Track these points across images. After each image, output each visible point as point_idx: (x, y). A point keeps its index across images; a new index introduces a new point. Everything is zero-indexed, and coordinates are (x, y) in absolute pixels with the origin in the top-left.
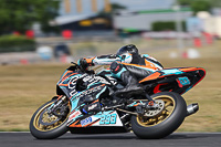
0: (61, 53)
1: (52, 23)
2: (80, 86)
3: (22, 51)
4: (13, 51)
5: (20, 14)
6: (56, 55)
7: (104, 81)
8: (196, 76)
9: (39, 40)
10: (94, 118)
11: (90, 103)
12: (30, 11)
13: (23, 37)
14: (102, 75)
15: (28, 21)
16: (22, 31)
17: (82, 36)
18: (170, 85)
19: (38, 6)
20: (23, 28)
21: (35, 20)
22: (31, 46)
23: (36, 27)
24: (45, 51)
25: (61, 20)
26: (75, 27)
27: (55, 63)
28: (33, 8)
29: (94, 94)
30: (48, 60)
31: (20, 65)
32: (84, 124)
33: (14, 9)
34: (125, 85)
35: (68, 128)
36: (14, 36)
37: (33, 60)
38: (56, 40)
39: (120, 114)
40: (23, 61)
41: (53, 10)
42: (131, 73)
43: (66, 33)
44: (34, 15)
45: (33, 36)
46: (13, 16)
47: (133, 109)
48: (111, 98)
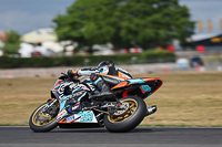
0: (195, 64)
1: (188, 40)
2: (67, 91)
3: (165, 62)
4: (157, 62)
5: (163, 33)
6: (192, 66)
7: (85, 88)
8: (155, 85)
9: (178, 53)
10: (76, 116)
11: (74, 105)
12: (171, 30)
13: (165, 51)
14: (84, 83)
15: (170, 38)
16: (165, 47)
17: (213, 50)
18: (135, 91)
19: (178, 26)
20: (165, 43)
21: (175, 37)
22: (172, 58)
23: (176, 43)
24: (183, 62)
25: (196, 38)
26: (207, 43)
27: (191, 72)
28: (173, 28)
29: (76, 98)
30: (185, 69)
31: (163, 73)
32: (69, 121)
33: (158, 28)
34: (100, 90)
35: (58, 124)
36: (158, 50)
37: (174, 70)
38: (191, 53)
39: (96, 113)
40: (166, 70)
41: (189, 29)
42: (105, 82)
43: (200, 47)
44: (175, 33)
45: (173, 50)
46: (157, 34)
47: (106, 109)
48: (90, 101)
